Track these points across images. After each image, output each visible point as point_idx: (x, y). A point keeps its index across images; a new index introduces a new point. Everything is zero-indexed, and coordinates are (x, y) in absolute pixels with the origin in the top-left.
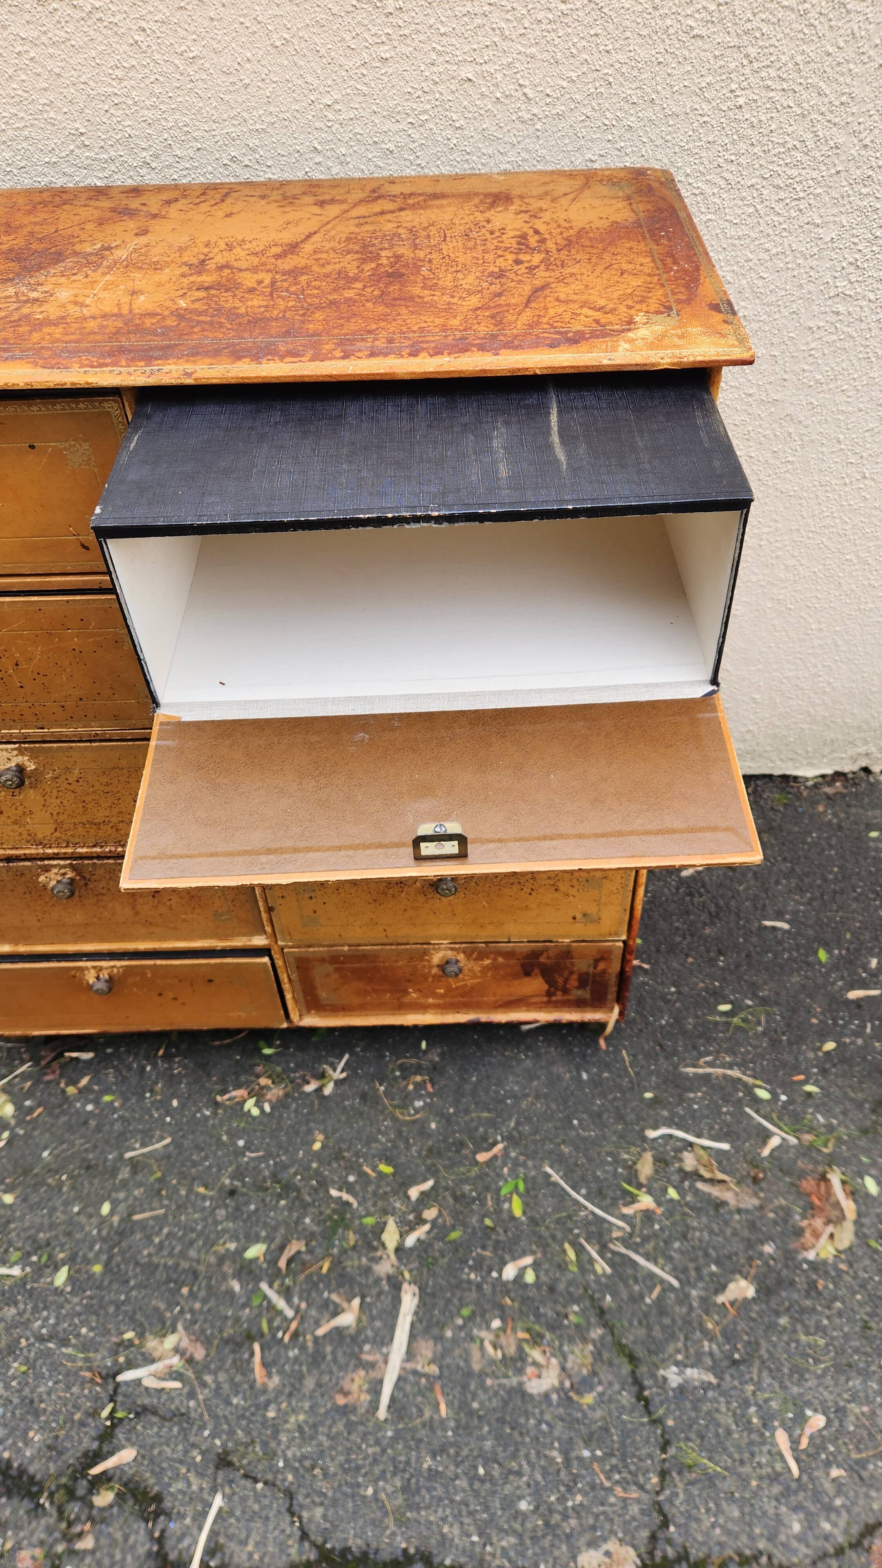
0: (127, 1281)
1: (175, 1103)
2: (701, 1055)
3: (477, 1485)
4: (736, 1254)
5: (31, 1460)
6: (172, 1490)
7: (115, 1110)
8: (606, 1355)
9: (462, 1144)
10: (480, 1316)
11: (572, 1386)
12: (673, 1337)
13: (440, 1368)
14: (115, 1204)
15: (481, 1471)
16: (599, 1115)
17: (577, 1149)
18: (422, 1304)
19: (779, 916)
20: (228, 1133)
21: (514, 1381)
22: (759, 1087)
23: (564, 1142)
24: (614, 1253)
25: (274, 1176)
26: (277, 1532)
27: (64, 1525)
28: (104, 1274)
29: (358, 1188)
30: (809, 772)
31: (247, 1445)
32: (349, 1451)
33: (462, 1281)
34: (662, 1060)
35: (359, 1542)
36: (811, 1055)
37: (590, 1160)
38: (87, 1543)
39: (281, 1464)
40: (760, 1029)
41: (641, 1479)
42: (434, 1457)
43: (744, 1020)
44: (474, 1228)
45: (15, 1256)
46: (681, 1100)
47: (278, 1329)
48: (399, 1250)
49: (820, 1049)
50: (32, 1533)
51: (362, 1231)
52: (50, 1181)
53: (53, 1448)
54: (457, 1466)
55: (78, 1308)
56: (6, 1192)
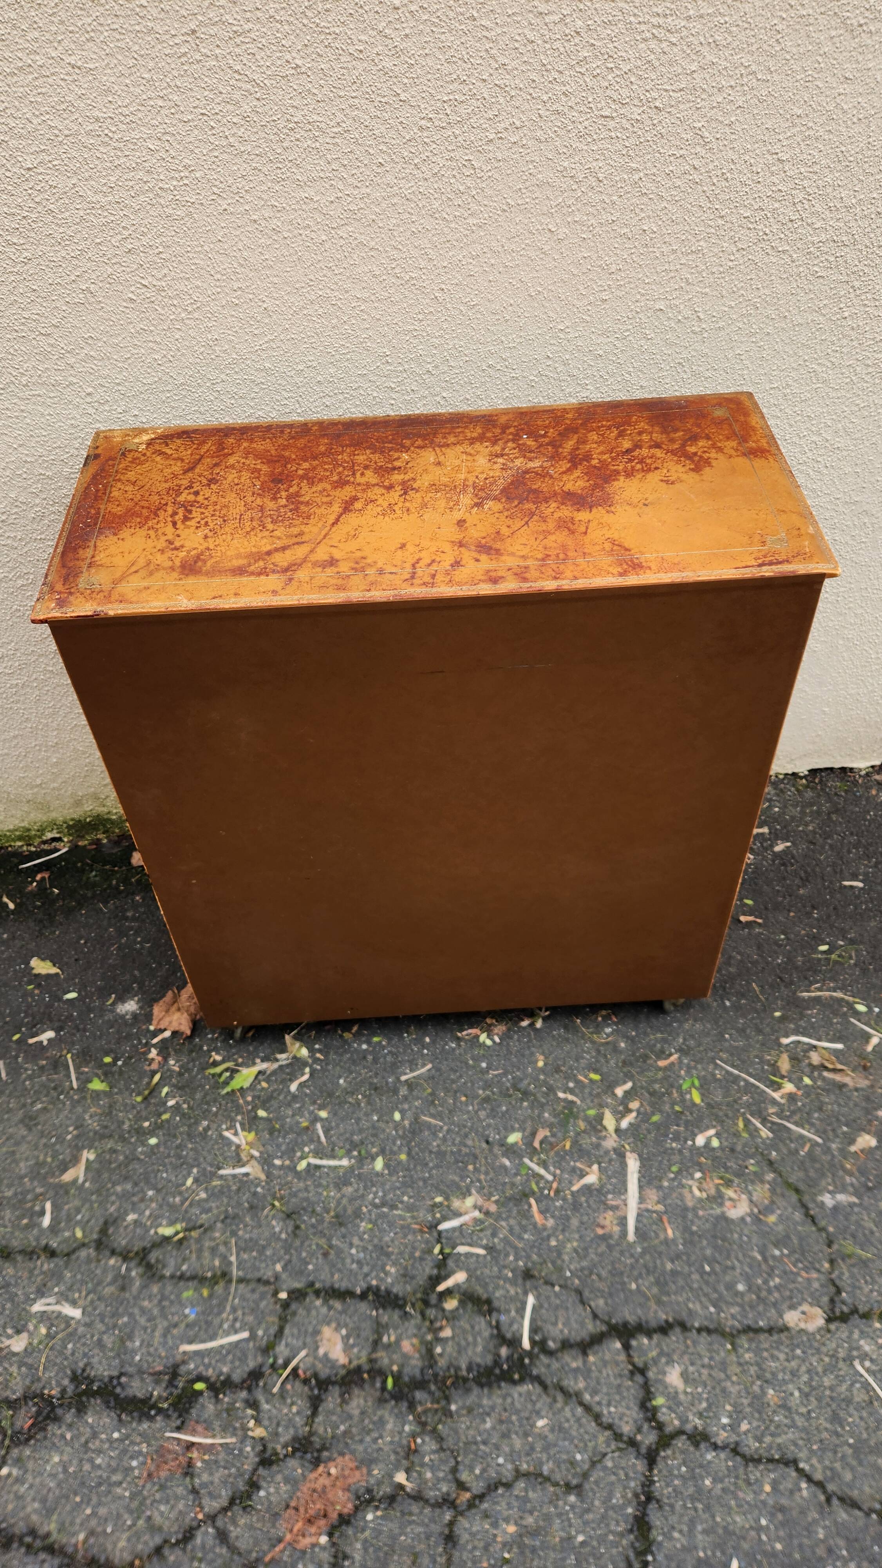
0: (427, 1164)
1: (427, 1040)
2: (811, 983)
3: (706, 1277)
4: (860, 1118)
5: (392, 1284)
6: (497, 1295)
7: (384, 1048)
8: (779, 1191)
9: (645, 1057)
10: (685, 1170)
11: (760, 1212)
12: (823, 1175)
13: (665, 1206)
14: (402, 1112)
15: (708, 1268)
16: (743, 1030)
17: (732, 1054)
18: (643, 1166)
19: (854, 877)
20: (473, 1059)
21: (718, 1211)
22: (858, 1003)
23: (721, 1050)
24: (773, 1123)
25: (515, 1087)
26: (576, 1316)
27: (427, 1323)
28: (408, 1161)
29: (577, 1091)
30: (862, 764)
31: (541, 1264)
32: (613, 1263)
33: (667, 1149)
34: (783, 988)
35: (634, 1317)
37: (743, 1061)
38: (447, 1333)
39: (568, 1274)
40: (852, 962)
41: (817, 1266)
42: (672, 1262)
43: (839, 956)
44: (668, 1113)
45: (341, 1152)
46: (802, 1016)
47: (544, 1188)
48: (618, 1131)
50: (407, 1330)
51: (586, 1119)
52: (350, 1100)
53: (405, 1276)
54: (690, 1266)
55: (397, 1184)
56: (319, 1110)
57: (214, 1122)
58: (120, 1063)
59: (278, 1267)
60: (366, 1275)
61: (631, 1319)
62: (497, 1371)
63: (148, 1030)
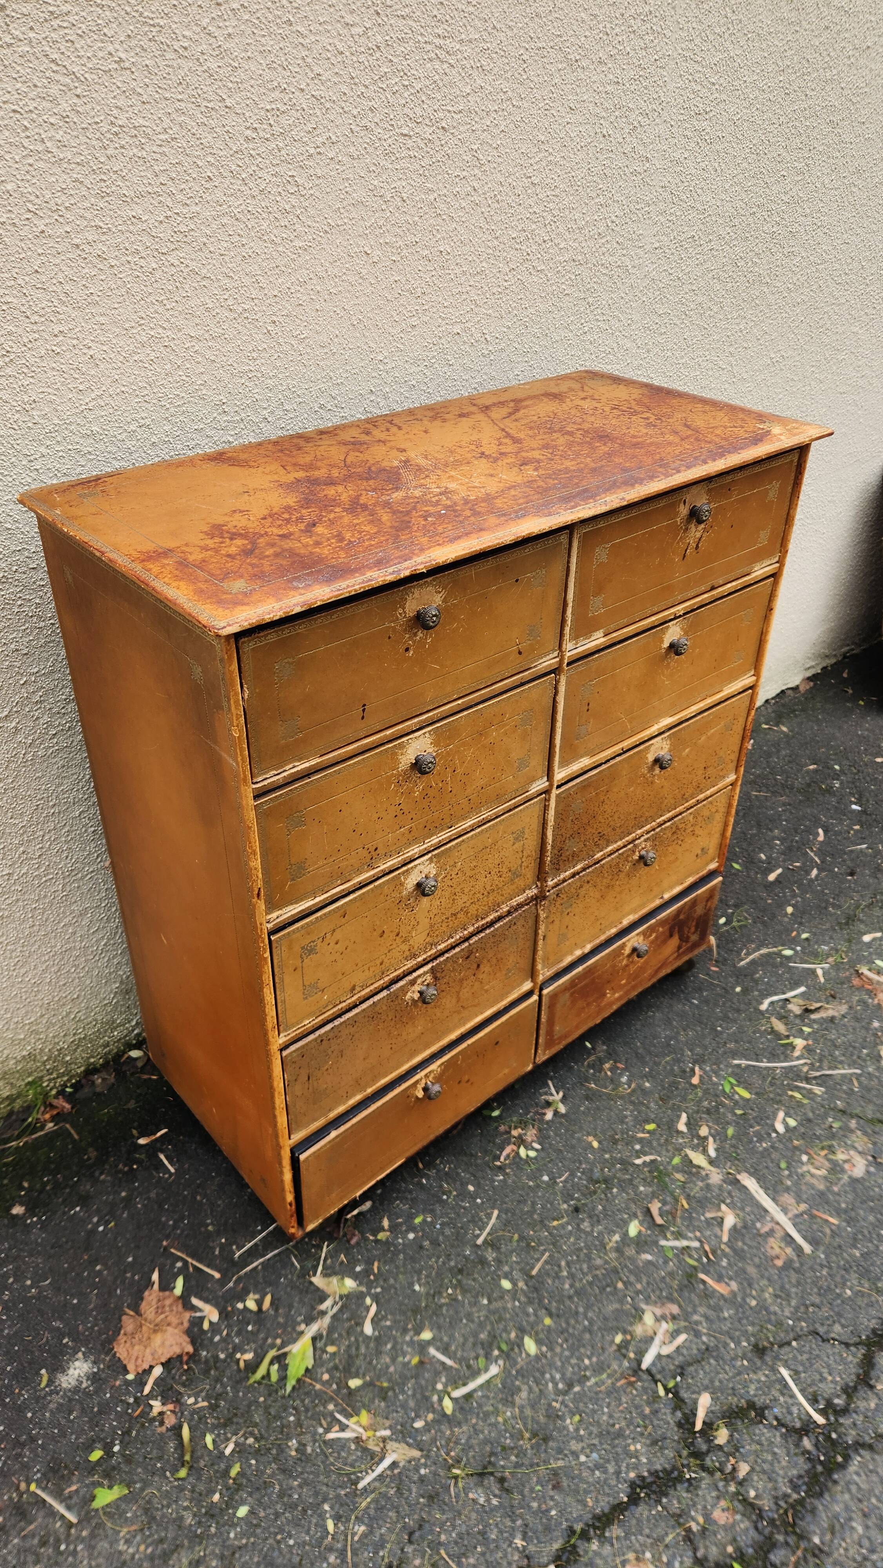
0: (577, 1312)
1: (471, 1188)
2: (739, 952)
4: (867, 1038)
5: (651, 1462)
6: (752, 1393)
7: (432, 1224)
8: (869, 1131)
9: (674, 1085)
10: (792, 1161)
11: (874, 1158)
13: (806, 1203)
14: (509, 1277)
16: (726, 1017)
17: (736, 1041)
18: (758, 1179)
20: (531, 1179)
21: (846, 1178)
22: (783, 950)
23: (726, 1043)
24: (815, 1078)
25: (592, 1180)
26: (832, 1358)
27: (718, 1475)
28: (556, 1321)
29: (647, 1149)
31: (762, 1332)
32: (814, 1283)
33: (761, 1153)
34: (724, 968)
36: (788, 919)
37: (749, 1042)
38: (744, 1469)
39: (791, 1322)
40: (750, 921)
42: (856, 1248)
43: (739, 921)
44: (736, 1121)
45: (480, 1363)
46: (756, 982)
47: (701, 1258)
48: (711, 1162)
49: (787, 913)
50: (705, 1499)
51: (680, 1170)
52: (443, 1301)
53: (656, 1442)
55: (566, 1353)
56: (418, 1333)
57: (302, 1433)
58: (116, 1449)
59: (519, 1542)
60: (618, 1473)
61: (874, 1323)
62: (820, 1468)
63: (128, 1383)
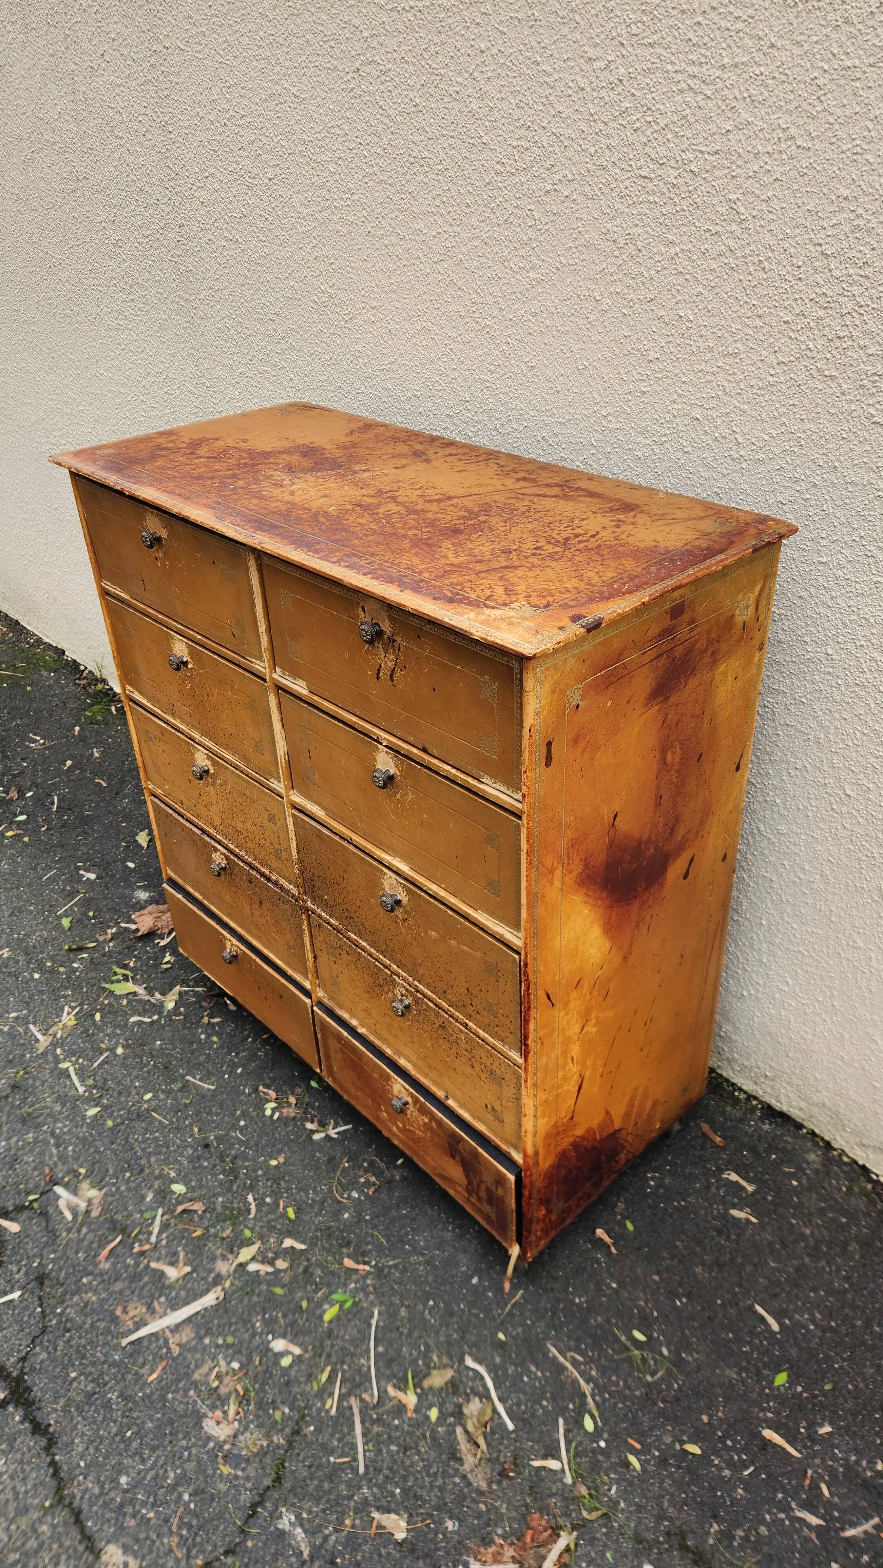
0: (113, 1143)
1: (239, 1071)
2: (577, 1350)
3: (118, 1438)
4: (425, 1501)
6: (10, 1266)
7: (211, 1048)
8: (268, 1460)
9: (348, 1243)
10: (234, 1351)
11: (227, 1451)
12: (317, 1501)
13: (180, 1355)
14: (154, 1098)
15: (129, 1434)
16: (452, 1314)
17: (411, 1319)
18: (216, 1308)
20: (243, 1113)
21: (204, 1409)
22: (592, 1416)
23: (408, 1307)
24: (349, 1405)
25: (235, 1158)
26: (17, 1342)
28: (110, 1129)
29: (265, 1209)
31: (58, 1283)
32: (91, 1342)
33: (250, 1321)
34: (543, 1324)
35: (39, 1394)
36: (668, 1440)
37: (410, 1334)
39: (59, 1311)
40: (649, 1378)
41: (194, 1552)
42: (119, 1396)
43: (643, 1359)
44: (293, 1299)
45: (90, 1082)
46: (522, 1363)
47: (139, 1241)
48: (242, 1266)
49: (682, 1442)
51: (237, 1234)
52: (145, 1059)
54: (123, 1416)
55: (81, 1135)
56: (123, 1046)
57: (73, 996)
58: (93, 921)
61: (36, 1392)
63: (130, 916)
